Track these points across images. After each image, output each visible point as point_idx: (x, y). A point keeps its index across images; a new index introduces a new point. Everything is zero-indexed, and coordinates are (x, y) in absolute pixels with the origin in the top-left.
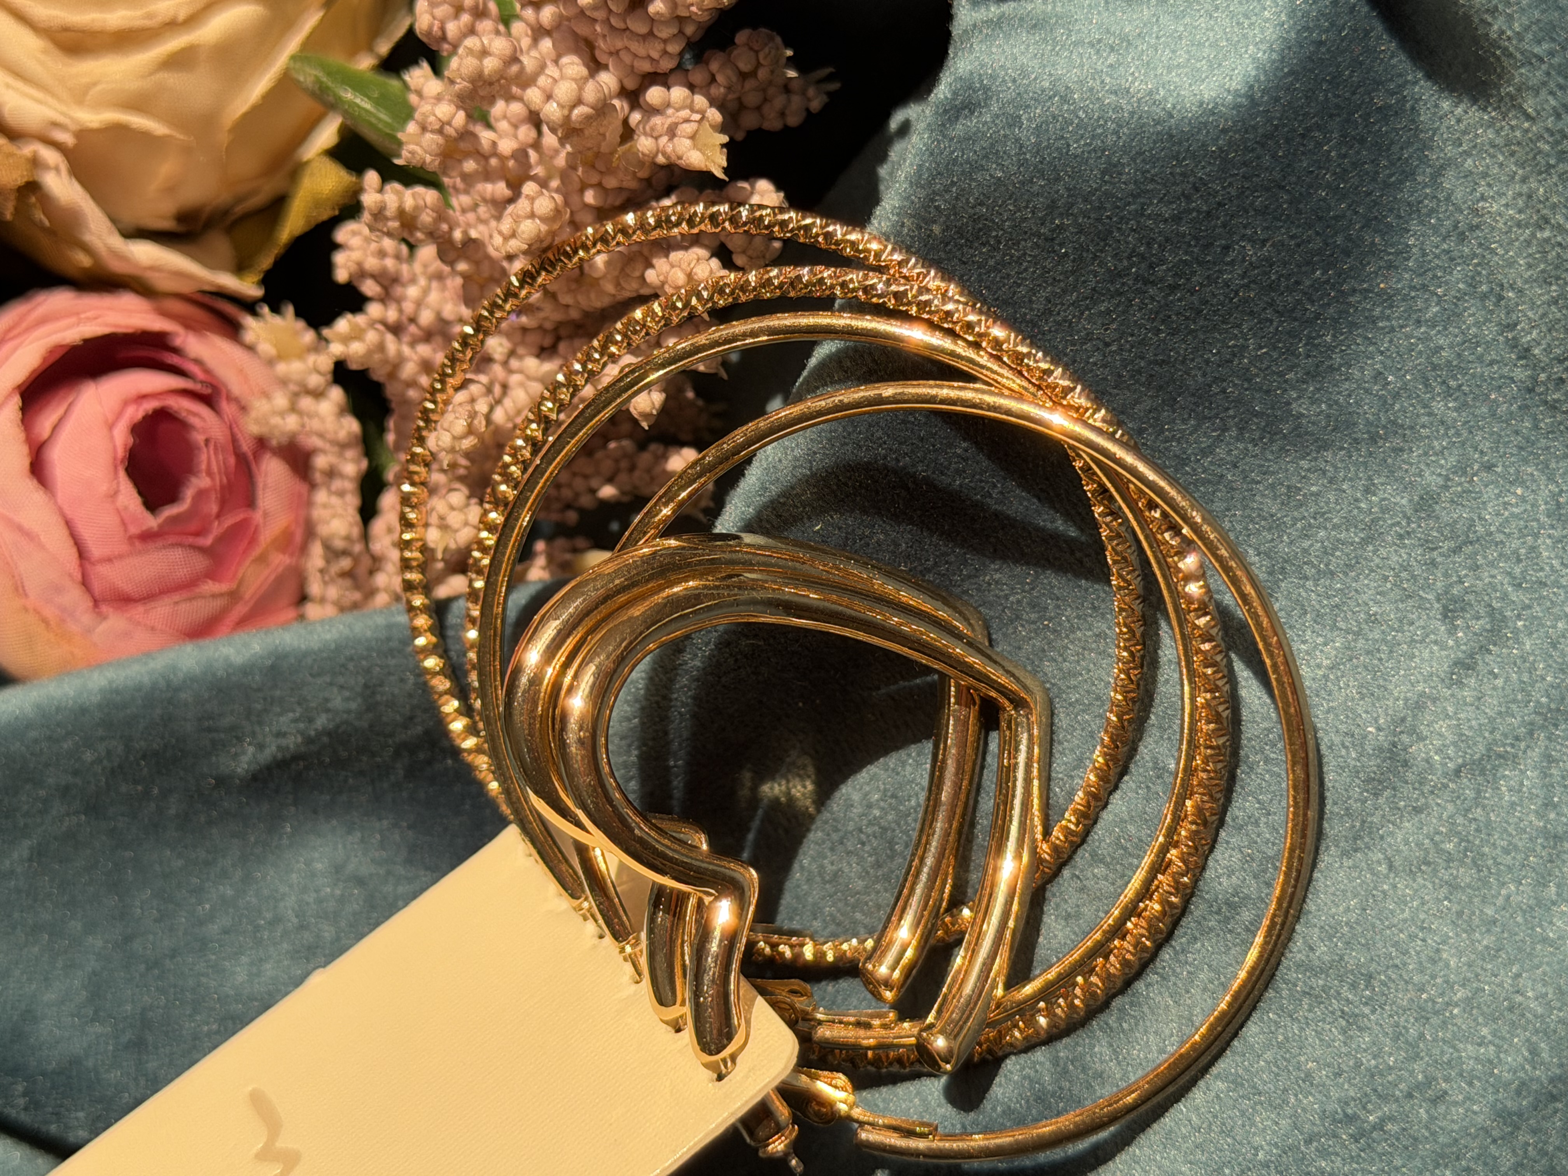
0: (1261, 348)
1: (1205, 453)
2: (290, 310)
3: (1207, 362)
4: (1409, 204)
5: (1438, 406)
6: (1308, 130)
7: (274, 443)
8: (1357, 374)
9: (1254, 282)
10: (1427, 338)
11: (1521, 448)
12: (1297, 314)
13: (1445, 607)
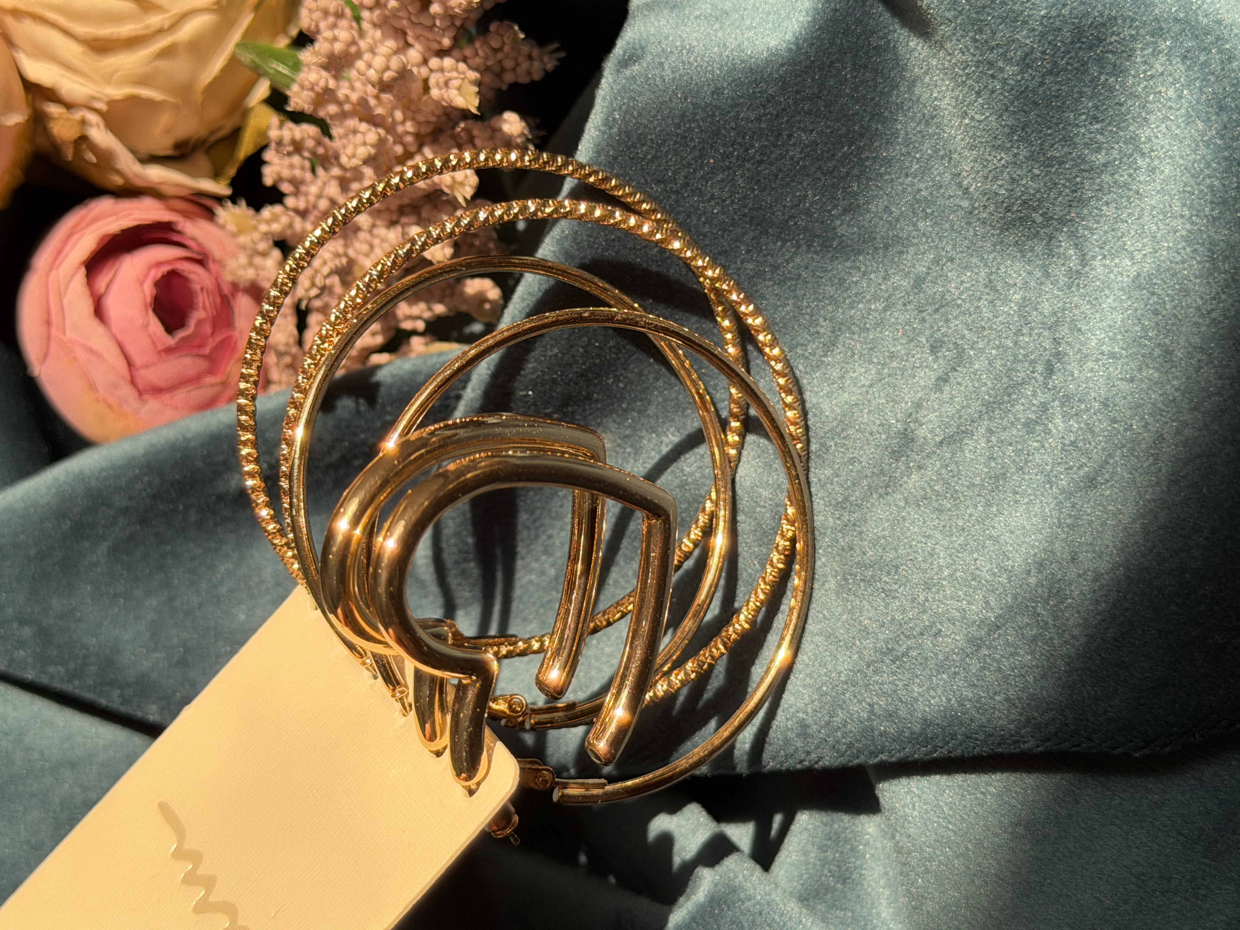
0: (816, 196)
1: (787, 261)
2: (243, 203)
3: (785, 206)
4: (897, 104)
5: (921, 225)
6: (832, 62)
7: (242, 286)
8: (874, 209)
9: (808, 156)
10: (913, 184)
11: (968, 248)
12: (835, 174)
13: (931, 346)
